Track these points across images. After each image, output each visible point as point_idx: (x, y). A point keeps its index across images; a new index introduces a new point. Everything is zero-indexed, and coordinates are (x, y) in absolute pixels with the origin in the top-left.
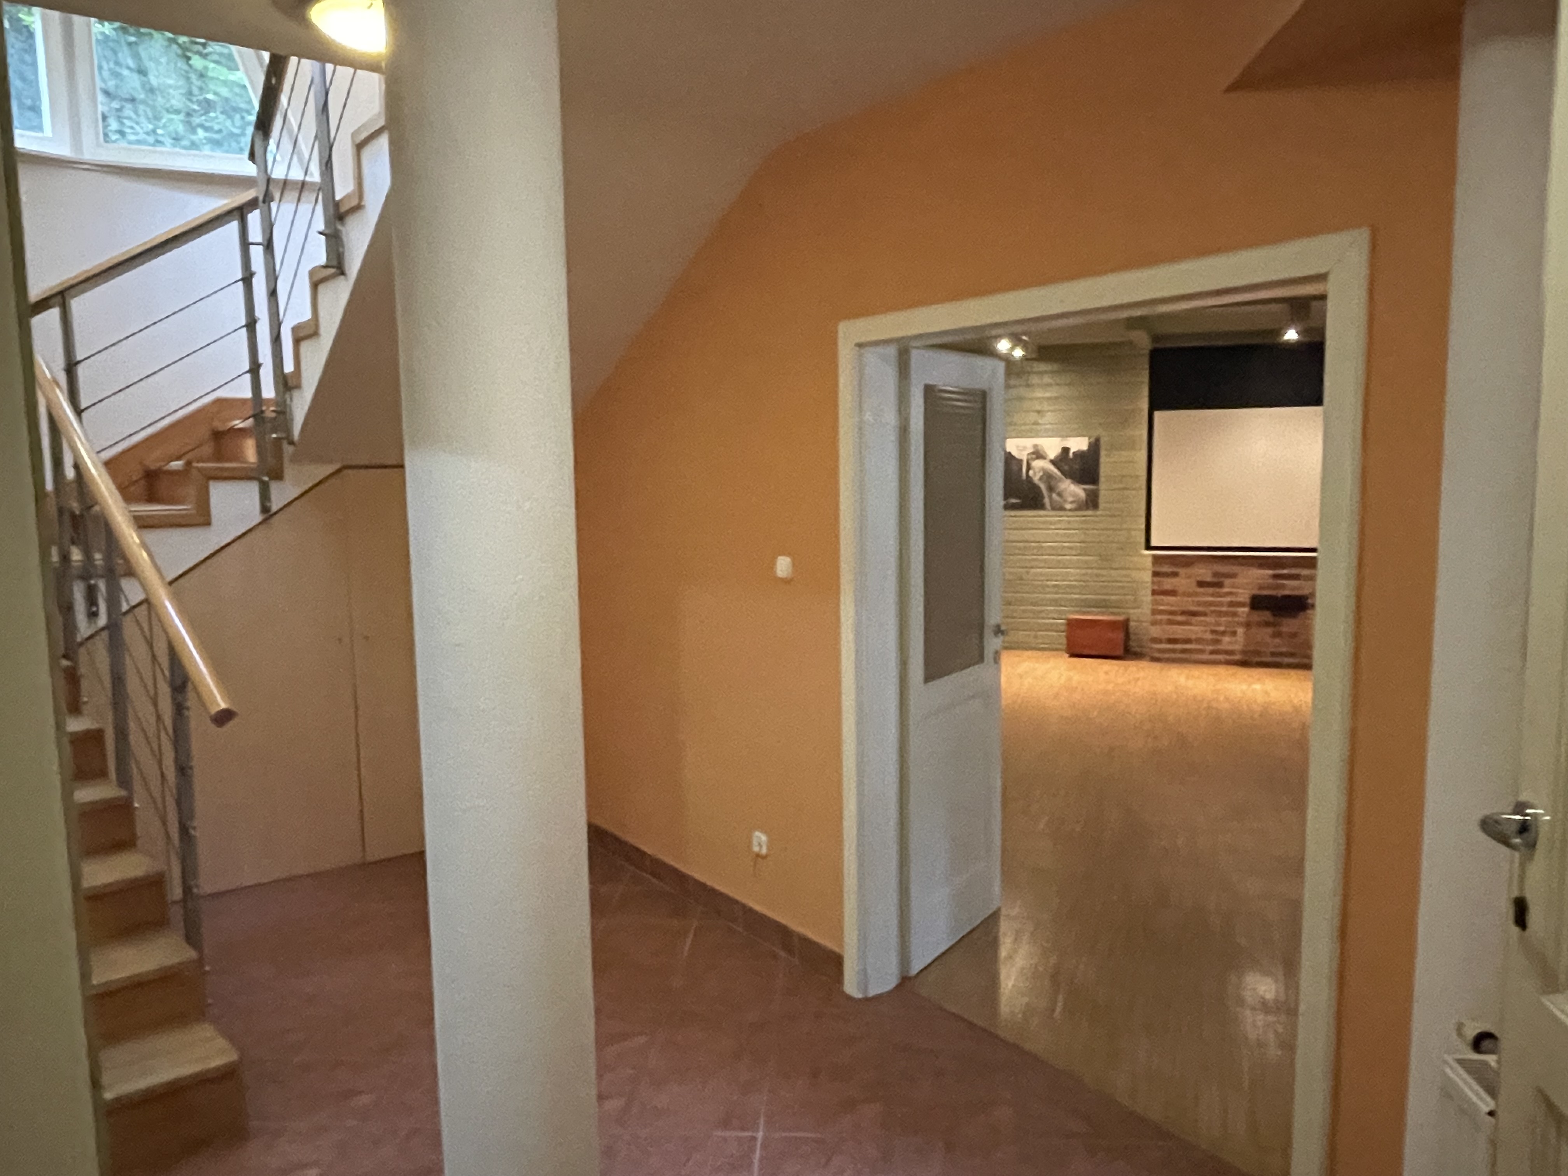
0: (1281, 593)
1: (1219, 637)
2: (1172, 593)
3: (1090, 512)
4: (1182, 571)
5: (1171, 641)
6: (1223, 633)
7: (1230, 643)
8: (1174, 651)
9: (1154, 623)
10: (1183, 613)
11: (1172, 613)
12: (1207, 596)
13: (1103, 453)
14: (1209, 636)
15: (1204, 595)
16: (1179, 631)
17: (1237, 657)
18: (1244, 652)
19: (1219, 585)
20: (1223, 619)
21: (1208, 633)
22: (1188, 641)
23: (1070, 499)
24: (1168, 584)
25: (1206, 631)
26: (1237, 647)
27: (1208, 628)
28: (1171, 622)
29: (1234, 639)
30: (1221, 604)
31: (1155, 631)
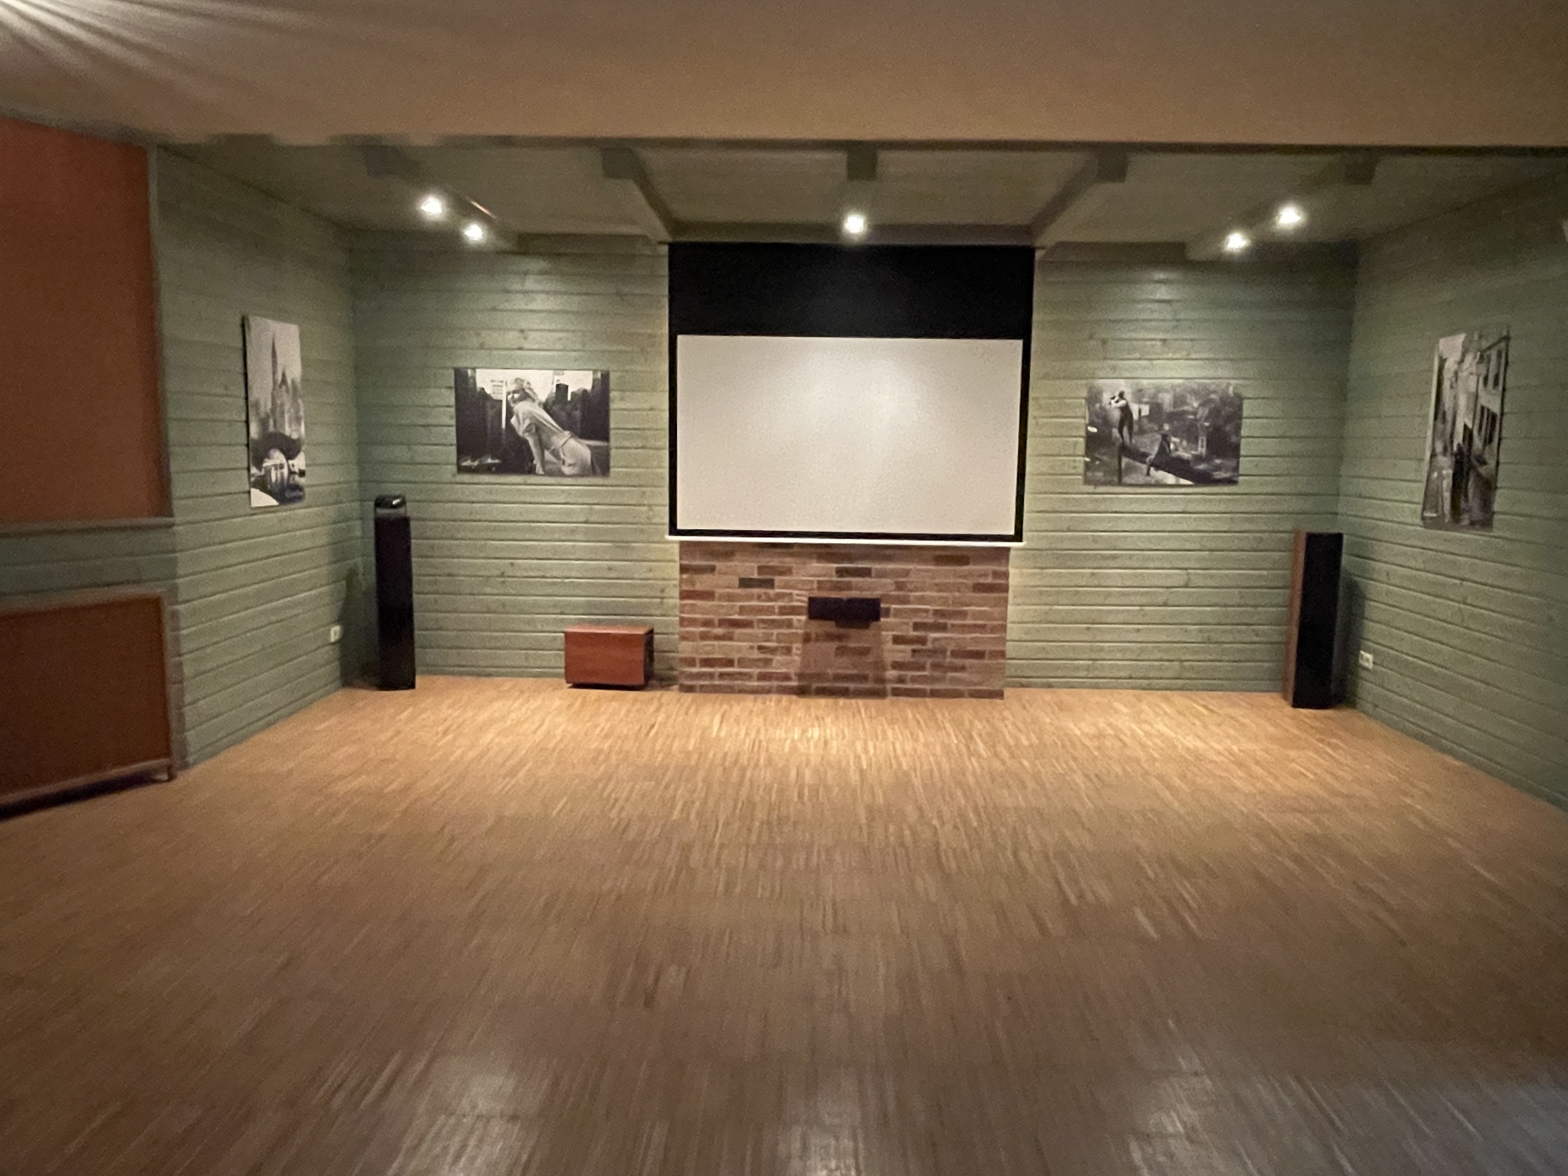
0: (845, 595)
1: (769, 656)
2: (708, 595)
3: (599, 480)
4: (720, 565)
5: (706, 662)
6: (773, 651)
7: (783, 665)
8: (711, 676)
9: (684, 638)
10: (723, 623)
11: (707, 623)
12: (754, 599)
13: (613, 394)
14: (756, 654)
15: (750, 597)
16: (716, 649)
17: (794, 683)
18: (801, 676)
19: (770, 584)
20: (775, 632)
21: (756, 651)
22: (730, 663)
23: (569, 461)
24: (703, 582)
25: (752, 648)
26: (792, 671)
27: (756, 645)
28: (704, 637)
29: (788, 658)
30: (770, 610)
31: (686, 649)
